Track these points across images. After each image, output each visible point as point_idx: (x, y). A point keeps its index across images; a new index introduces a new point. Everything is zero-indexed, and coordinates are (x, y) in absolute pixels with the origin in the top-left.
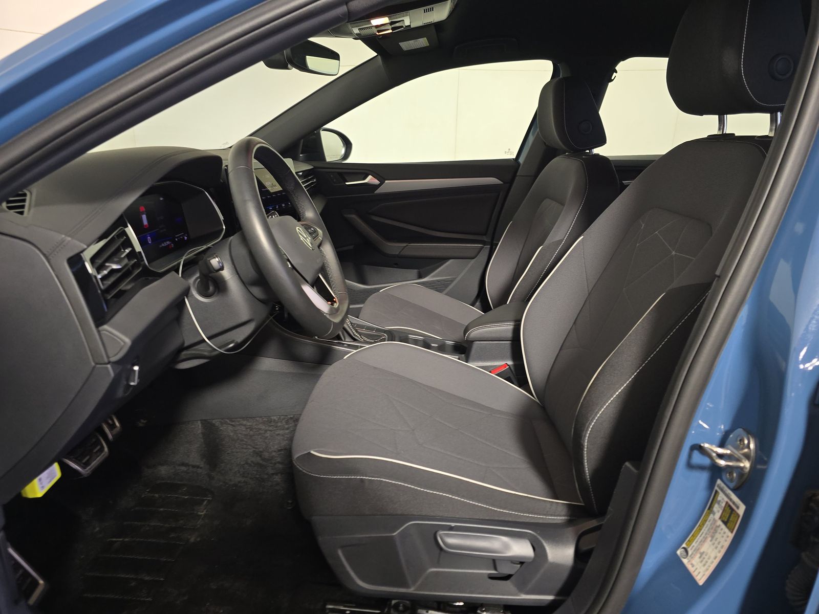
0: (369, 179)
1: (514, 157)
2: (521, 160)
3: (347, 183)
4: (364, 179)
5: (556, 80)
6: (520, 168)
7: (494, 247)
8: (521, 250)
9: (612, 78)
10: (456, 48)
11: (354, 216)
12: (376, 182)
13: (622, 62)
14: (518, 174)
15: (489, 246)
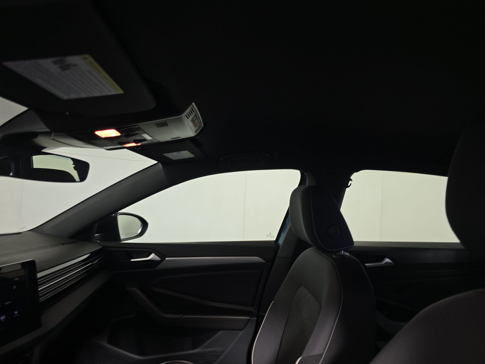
0: (152, 256)
1: (274, 239)
2: (281, 242)
3: (132, 260)
4: (148, 256)
5: (303, 187)
6: (280, 249)
7: (260, 319)
8: (282, 332)
9: (349, 185)
10: (221, 159)
11: (136, 289)
12: (157, 258)
13: (355, 173)
14: (278, 255)
15: (255, 319)
